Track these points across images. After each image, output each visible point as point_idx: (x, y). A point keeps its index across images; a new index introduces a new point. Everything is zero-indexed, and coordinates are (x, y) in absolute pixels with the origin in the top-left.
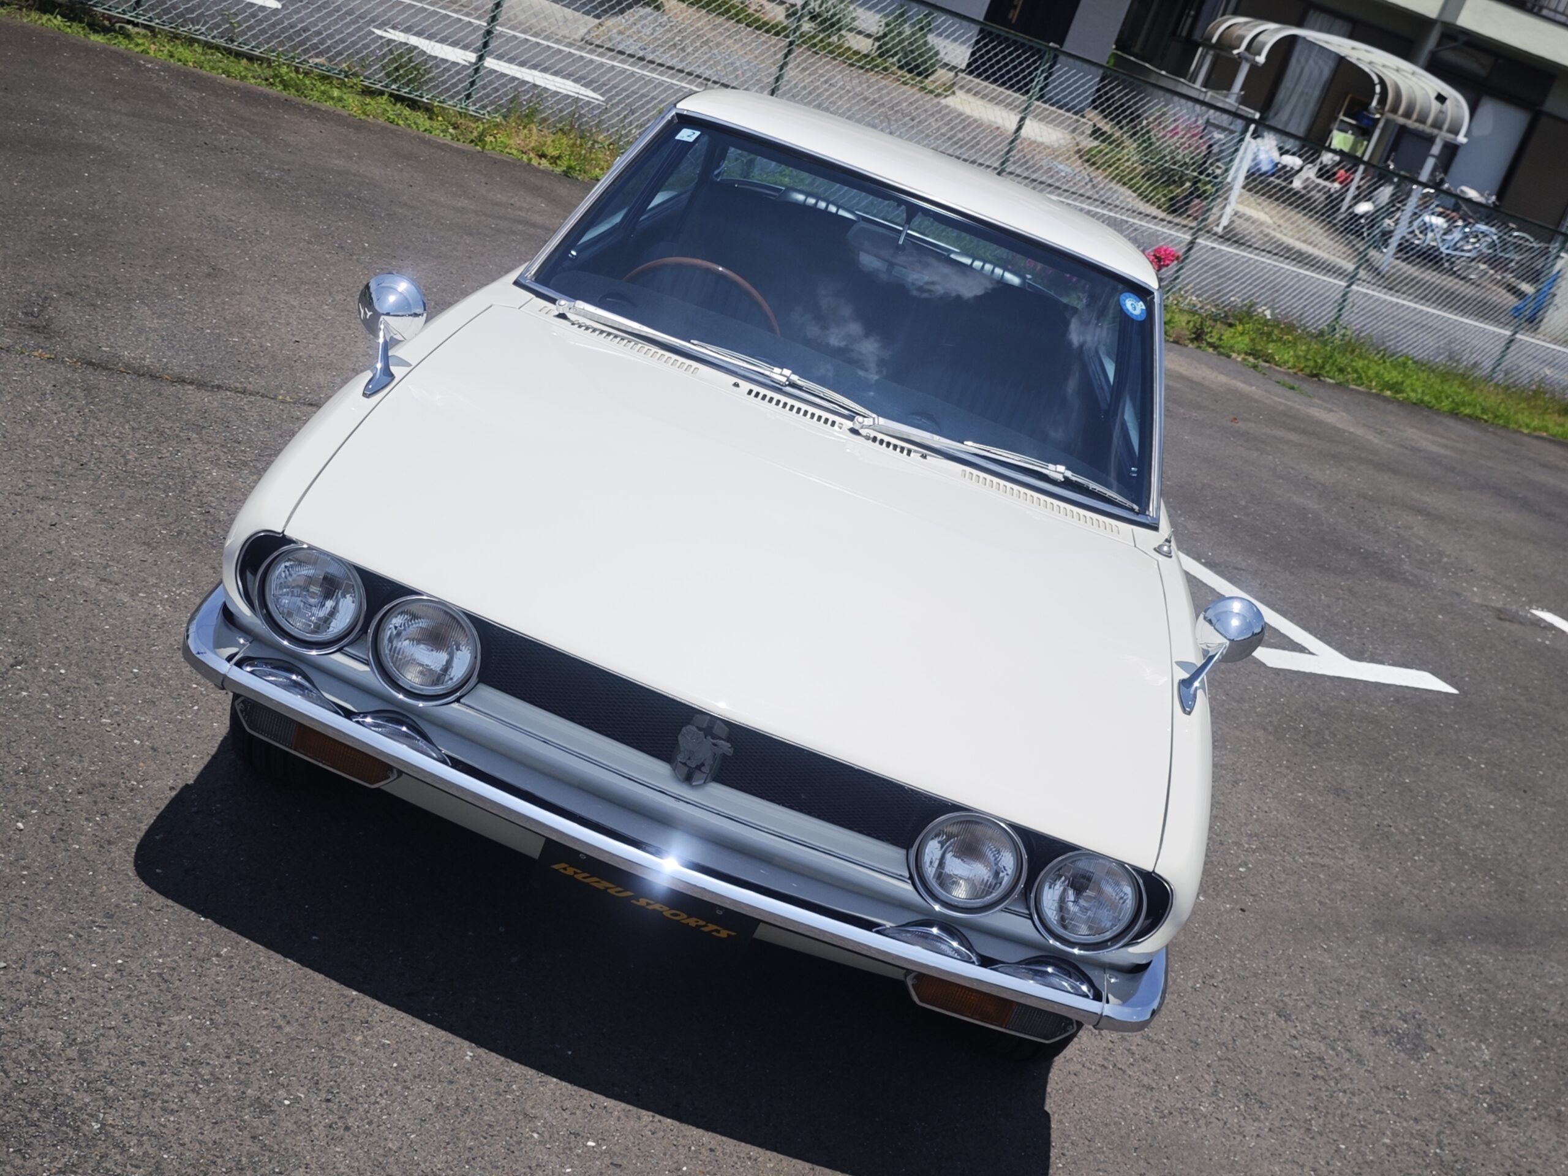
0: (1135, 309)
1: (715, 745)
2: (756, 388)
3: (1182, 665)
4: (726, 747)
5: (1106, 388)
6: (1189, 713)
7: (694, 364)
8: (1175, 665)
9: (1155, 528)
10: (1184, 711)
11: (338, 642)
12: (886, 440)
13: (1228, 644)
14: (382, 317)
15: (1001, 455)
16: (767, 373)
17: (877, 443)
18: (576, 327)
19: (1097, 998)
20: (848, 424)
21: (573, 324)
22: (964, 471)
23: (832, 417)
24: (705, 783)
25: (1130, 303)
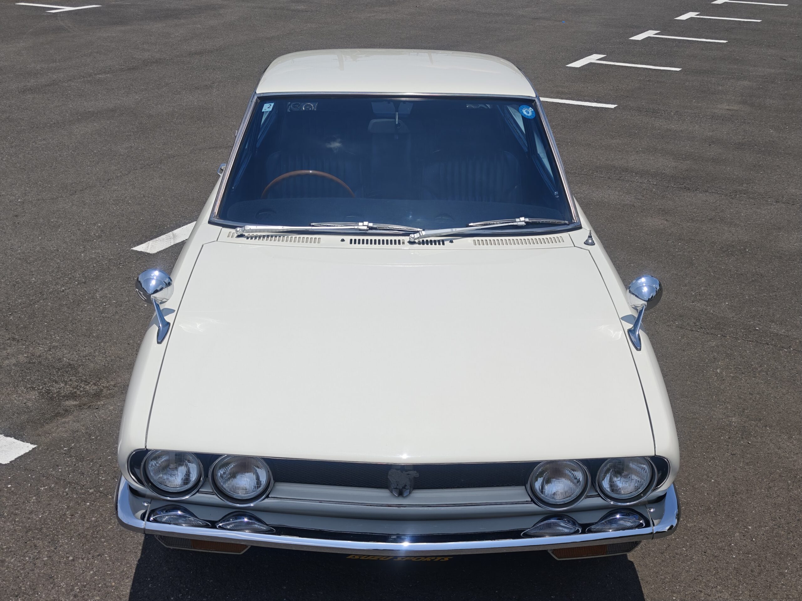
0: (528, 113)
1: (408, 474)
2: (353, 238)
3: (626, 318)
4: (414, 474)
5: (522, 136)
6: (640, 350)
7: (317, 236)
8: (623, 322)
9: (580, 227)
10: (637, 349)
11: (196, 487)
12: (429, 240)
13: (646, 302)
14: (152, 296)
15: (490, 224)
16: (356, 227)
17: (425, 244)
18: (250, 239)
19: (648, 525)
20: (407, 239)
21: (248, 238)
22: (474, 241)
23: (397, 238)
24: (410, 493)
25: (525, 110)
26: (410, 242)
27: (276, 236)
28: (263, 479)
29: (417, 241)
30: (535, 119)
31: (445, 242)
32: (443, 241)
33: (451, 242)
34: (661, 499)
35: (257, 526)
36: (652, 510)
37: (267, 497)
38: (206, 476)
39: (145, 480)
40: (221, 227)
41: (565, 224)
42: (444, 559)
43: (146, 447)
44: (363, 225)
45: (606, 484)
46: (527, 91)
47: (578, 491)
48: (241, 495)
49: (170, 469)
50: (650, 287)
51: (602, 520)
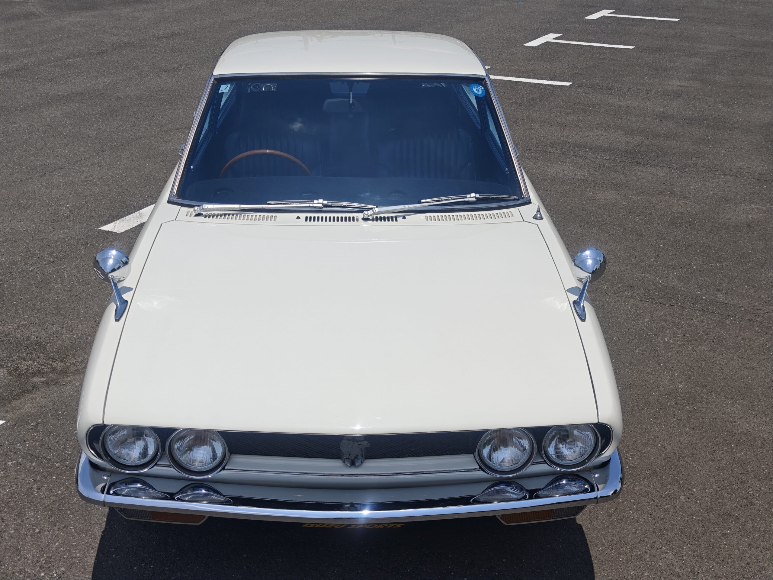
0: (479, 91)
1: (360, 445)
2: (309, 215)
3: (571, 290)
4: (365, 444)
5: (475, 113)
6: (584, 320)
7: (273, 214)
8: (568, 294)
9: (530, 202)
10: (582, 320)
11: (153, 461)
12: (382, 217)
13: (590, 275)
14: (109, 274)
15: (441, 201)
16: (311, 205)
17: (379, 221)
18: (207, 217)
19: (593, 490)
20: (360, 216)
21: (205, 217)
22: (426, 217)
23: (351, 215)
24: (362, 463)
25: (475, 89)
26: (365, 219)
27: (233, 215)
28: (219, 452)
29: (370, 218)
30: (485, 96)
31: (398, 219)
32: (396, 218)
33: (404, 218)
34: (605, 464)
35: (215, 497)
36: (596, 476)
37: (224, 469)
38: (163, 449)
39: (104, 454)
40: (180, 207)
41: (515, 199)
42: (396, 526)
43: (103, 422)
44: (318, 203)
45: (551, 451)
46: (479, 70)
47: (524, 458)
48: (198, 467)
49: (128, 443)
50: (594, 260)
51: (549, 486)
